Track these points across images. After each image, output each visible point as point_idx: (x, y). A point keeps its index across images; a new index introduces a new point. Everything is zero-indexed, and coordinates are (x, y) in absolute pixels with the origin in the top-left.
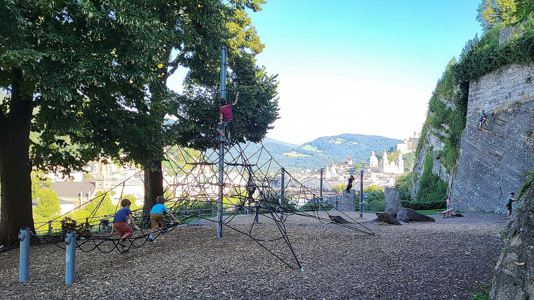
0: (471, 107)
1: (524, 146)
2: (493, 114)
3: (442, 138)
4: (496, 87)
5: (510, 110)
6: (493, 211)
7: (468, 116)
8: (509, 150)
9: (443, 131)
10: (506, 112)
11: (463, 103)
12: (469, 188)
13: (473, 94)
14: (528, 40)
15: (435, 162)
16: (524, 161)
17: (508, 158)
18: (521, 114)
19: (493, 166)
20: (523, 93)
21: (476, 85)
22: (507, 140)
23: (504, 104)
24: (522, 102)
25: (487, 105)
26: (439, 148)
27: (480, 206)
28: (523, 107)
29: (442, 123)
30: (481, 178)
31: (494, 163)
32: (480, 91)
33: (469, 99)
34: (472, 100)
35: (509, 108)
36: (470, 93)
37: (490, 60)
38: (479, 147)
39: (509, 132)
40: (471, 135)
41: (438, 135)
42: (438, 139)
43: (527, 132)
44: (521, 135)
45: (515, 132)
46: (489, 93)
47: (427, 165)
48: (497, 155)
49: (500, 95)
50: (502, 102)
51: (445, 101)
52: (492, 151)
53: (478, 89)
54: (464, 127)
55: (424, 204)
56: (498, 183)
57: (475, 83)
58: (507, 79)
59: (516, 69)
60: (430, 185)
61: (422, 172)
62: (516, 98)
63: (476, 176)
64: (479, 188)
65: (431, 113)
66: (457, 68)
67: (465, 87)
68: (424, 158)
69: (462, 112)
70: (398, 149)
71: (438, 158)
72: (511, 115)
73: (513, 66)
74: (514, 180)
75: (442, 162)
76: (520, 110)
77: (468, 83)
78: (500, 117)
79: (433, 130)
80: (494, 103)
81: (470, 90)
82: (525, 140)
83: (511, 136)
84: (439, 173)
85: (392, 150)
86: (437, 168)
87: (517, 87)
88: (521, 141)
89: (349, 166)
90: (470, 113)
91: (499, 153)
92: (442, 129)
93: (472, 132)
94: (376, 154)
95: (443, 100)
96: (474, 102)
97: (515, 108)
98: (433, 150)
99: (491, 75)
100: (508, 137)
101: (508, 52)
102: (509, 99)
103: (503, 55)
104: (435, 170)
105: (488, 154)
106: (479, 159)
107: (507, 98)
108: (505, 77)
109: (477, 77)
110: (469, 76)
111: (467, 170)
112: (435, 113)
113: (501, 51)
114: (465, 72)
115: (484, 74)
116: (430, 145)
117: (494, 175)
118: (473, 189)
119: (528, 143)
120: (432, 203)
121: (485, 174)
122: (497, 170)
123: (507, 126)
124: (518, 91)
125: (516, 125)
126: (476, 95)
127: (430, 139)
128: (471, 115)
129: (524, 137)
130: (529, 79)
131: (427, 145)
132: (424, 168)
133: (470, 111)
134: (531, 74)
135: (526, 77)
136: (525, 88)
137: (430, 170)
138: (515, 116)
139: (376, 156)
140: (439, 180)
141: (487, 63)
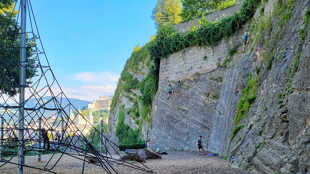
0: (162, 76)
1: (203, 104)
2: (179, 82)
3: (131, 99)
4: (181, 63)
5: (192, 79)
6: (182, 150)
7: (159, 82)
8: (193, 106)
9: (132, 94)
10: (189, 80)
11: (156, 73)
12: (164, 134)
13: (163, 67)
14: (205, 31)
15: (127, 116)
16: (204, 114)
17: (192, 112)
18: (201, 81)
19: (181, 118)
20: (201, 67)
21: (166, 61)
22: (191, 99)
23: (187, 74)
24: (200, 73)
25: (175, 75)
26: (129, 106)
27: (173, 146)
28: (202, 76)
29: (131, 88)
30: (173, 126)
31: (182, 115)
32: (169, 65)
33: (160, 70)
34: (163, 71)
35: (191, 77)
36: (161, 67)
37: (177, 43)
38: (170, 104)
39: (192, 94)
40: (163, 96)
41: (128, 97)
42: (128, 100)
43: (206, 94)
44: (202, 96)
45: (197, 94)
46: (176, 67)
47: (120, 118)
48: (184, 110)
49: (184, 68)
50: (186, 73)
51: (133, 74)
52: (180, 107)
53: (167, 64)
54: (157, 90)
55: (128, 146)
56: (186, 130)
57: (165, 59)
58: (189, 57)
59: (196, 50)
60: (123, 132)
61: (117, 123)
62: (196, 70)
63: (168, 125)
64: (171, 133)
65: (122, 81)
66: (152, 48)
67: (158, 62)
68: (118, 113)
69: (155, 80)
70: (88, 108)
71: (128, 113)
72: (193, 82)
73: (194, 48)
74: (198, 127)
75: (131, 116)
76: (199, 79)
77: (159, 59)
78: (185, 84)
79: (124, 93)
80: (179, 74)
81: (161, 64)
82: (204, 99)
83: (194, 97)
84: (129, 124)
85: (84, 108)
86: (128, 120)
87: (196, 63)
88: (202, 101)
89: (52, 120)
90: (161, 80)
91: (185, 109)
92: (131, 93)
93: (164, 94)
94: (73, 111)
95: (130, 72)
96: (165, 73)
97: (196, 77)
98: (125, 107)
99: (177, 54)
100: (191, 98)
101: (190, 38)
102: (190, 71)
103: (187, 40)
104: (126, 122)
105: (177, 109)
106: (171, 113)
107: (189, 70)
108: (188, 55)
109: (166, 55)
110: (161, 54)
111: (162, 121)
112: (126, 81)
113: (185, 38)
114: (158, 52)
115: (172, 53)
116: (122, 104)
117: (183, 124)
118: (167, 134)
119: (206, 102)
120: (134, 145)
121: (176, 123)
122: (184, 121)
123: (190, 90)
124: (198, 66)
125: (197, 89)
126: (166, 68)
127: (122, 100)
128: (162, 82)
129: (203, 97)
130: (206, 57)
131: (120, 104)
132: (118, 120)
133: (161, 79)
134: (206, 54)
135: (203, 56)
136: (202, 63)
137: (122, 122)
138: (196, 83)
139: (73, 112)
140: (129, 129)
141: (175, 45)
